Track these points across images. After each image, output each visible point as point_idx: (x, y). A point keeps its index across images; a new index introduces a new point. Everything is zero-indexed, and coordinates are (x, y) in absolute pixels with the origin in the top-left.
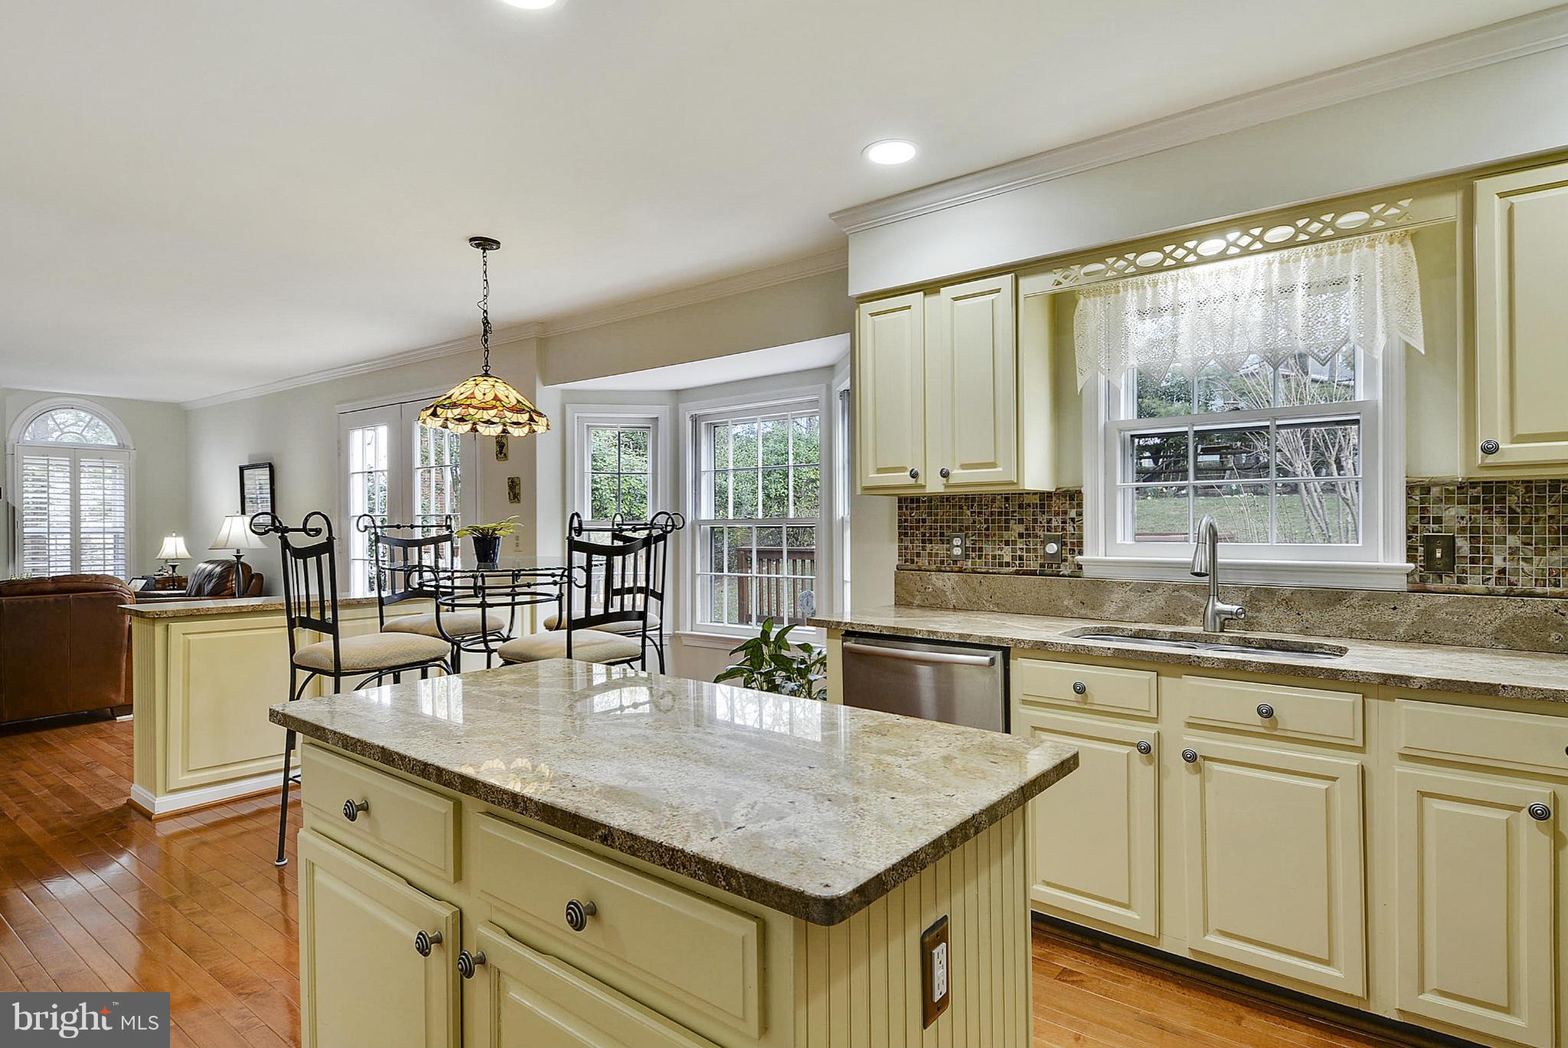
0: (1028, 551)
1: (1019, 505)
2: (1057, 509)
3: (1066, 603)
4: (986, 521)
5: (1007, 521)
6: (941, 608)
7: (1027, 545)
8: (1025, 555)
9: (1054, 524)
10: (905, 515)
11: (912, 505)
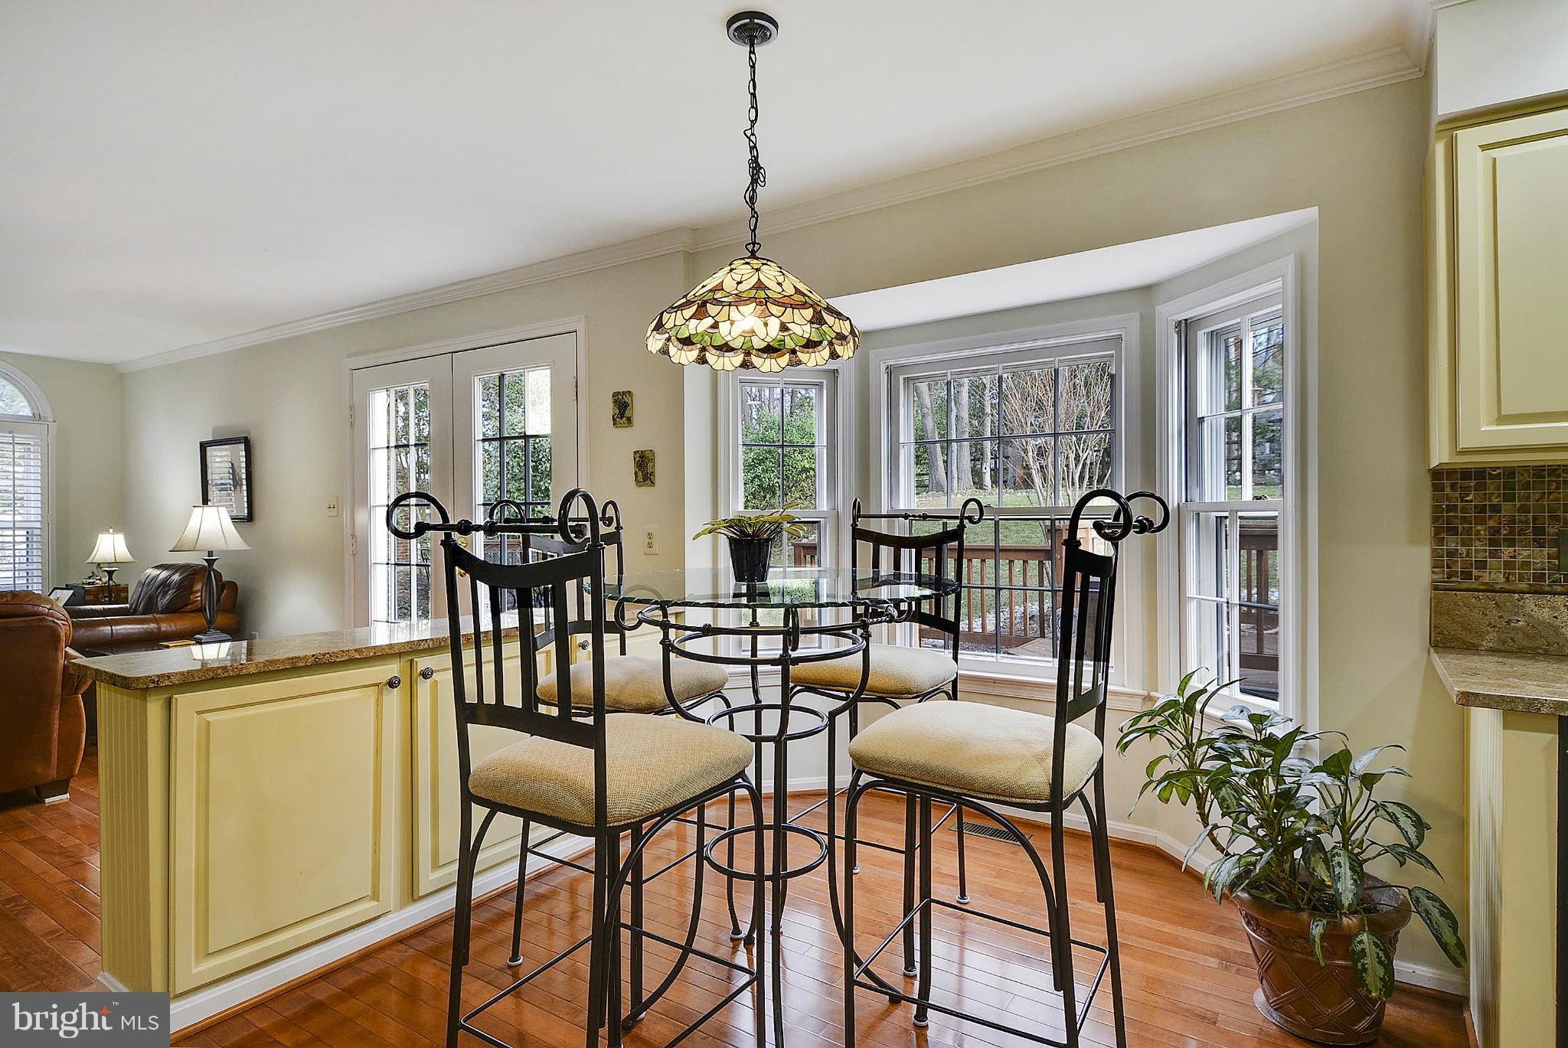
10: (1448, 499)
11: (1466, 483)
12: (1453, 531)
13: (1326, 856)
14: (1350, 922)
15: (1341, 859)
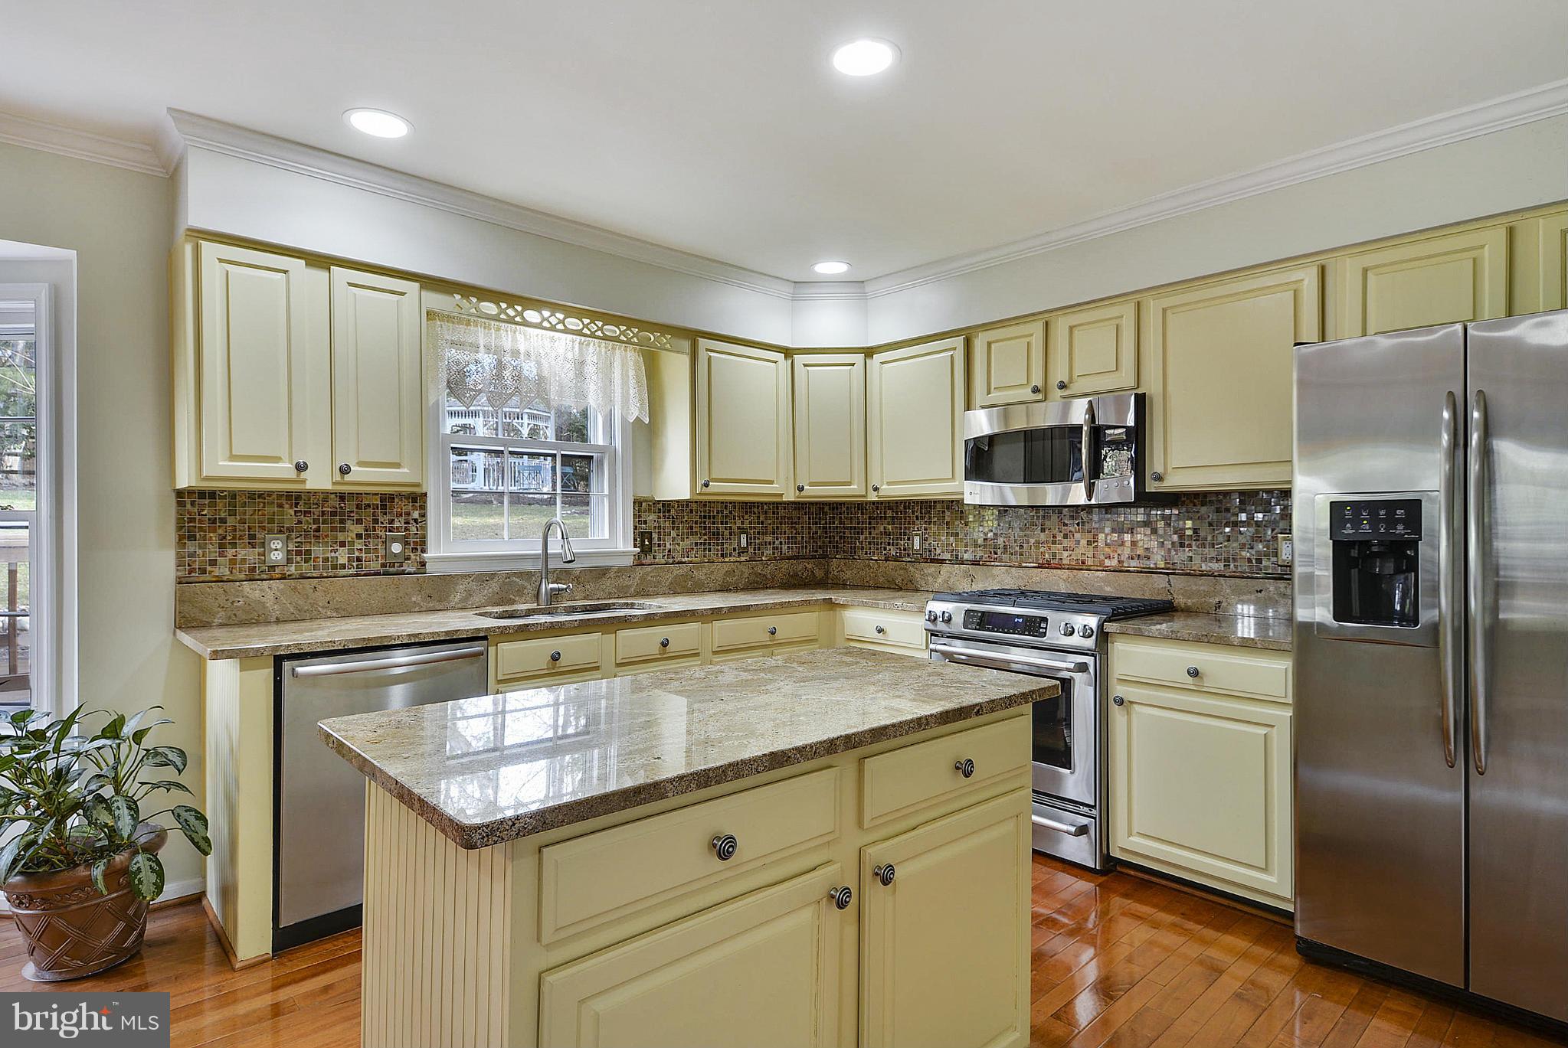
0: (368, 552)
1: (357, 505)
2: (399, 510)
3: (414, 599)
4: (315, 521)
5: (342, 522)
6: (258, 623)
7: (366, 545)
8: (364, 556)
9: (396, 524)
10: (189, 513)
11: (202, 501)
12: (192, 538)
13: (106, 803)
14: (122, 857)
15: (119, 804)
